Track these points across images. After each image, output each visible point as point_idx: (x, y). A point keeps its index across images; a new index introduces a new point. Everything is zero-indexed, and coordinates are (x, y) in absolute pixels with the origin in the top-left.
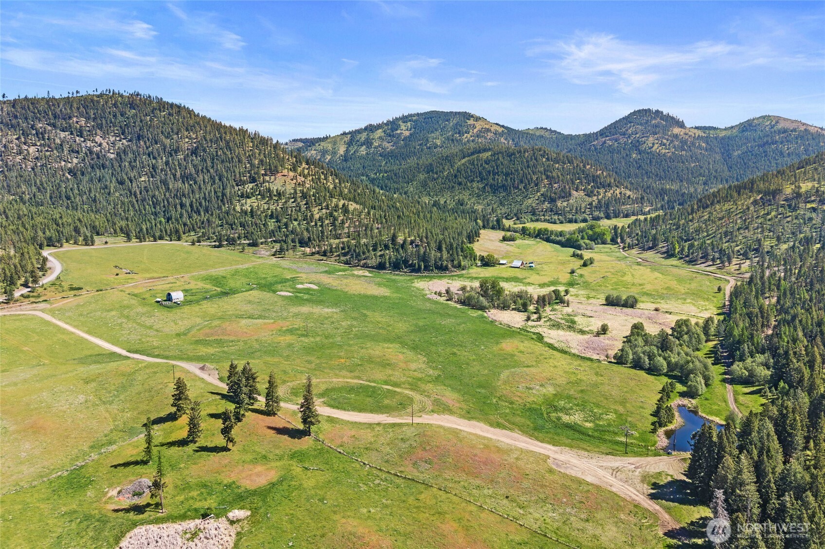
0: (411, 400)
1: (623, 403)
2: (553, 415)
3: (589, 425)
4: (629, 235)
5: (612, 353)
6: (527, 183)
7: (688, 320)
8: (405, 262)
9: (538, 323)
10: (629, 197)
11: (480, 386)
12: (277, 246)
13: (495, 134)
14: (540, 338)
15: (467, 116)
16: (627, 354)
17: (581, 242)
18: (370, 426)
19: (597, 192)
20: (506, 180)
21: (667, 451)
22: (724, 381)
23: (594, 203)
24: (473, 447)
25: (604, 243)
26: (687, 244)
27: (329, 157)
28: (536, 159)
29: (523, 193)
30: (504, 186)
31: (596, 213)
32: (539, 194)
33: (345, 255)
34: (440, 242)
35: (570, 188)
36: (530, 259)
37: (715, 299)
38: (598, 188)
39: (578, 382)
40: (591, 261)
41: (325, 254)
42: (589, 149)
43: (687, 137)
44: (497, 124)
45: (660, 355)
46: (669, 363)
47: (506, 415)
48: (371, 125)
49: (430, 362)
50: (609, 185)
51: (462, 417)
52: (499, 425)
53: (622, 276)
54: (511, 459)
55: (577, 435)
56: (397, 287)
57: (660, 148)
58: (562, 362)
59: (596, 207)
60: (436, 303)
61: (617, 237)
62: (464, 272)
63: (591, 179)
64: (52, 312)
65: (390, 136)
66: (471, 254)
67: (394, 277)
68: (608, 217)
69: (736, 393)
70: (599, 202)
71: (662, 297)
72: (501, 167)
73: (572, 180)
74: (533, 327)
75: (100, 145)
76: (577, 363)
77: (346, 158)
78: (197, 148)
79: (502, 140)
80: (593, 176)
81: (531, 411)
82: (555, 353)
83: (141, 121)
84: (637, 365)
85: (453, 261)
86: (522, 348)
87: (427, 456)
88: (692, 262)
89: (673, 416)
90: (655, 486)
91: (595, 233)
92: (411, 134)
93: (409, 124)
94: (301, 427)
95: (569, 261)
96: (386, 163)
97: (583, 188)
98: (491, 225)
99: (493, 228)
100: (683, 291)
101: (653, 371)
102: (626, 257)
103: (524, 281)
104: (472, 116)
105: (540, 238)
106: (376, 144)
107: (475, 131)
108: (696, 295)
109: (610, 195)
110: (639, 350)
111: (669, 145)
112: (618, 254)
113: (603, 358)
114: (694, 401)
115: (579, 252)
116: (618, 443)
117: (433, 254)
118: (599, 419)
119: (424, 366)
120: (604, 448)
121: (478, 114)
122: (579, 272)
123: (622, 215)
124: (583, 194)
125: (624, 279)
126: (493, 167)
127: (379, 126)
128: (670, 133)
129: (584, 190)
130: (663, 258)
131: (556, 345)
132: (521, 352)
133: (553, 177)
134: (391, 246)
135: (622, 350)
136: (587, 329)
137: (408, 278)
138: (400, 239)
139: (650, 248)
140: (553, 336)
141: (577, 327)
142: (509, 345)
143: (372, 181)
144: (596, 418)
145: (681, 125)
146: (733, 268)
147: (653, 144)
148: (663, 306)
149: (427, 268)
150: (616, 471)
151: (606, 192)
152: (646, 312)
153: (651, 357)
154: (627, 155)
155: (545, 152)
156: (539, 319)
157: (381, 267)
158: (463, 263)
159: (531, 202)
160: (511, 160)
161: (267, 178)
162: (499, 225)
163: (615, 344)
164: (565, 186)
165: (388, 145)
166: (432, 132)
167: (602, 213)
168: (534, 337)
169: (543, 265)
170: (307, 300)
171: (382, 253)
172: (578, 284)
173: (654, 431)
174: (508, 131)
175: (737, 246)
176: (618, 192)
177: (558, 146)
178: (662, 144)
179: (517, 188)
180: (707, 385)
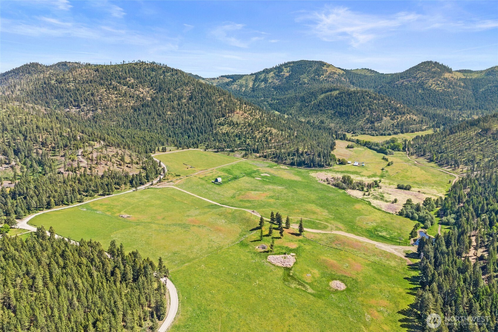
0: (328, 226)
1: (400, 229)
2: (376, 233)
3: (388, 236)
4: (412, 146)
5: (398, 211)
6: (359, 113)
7: (430, 198)
8: (304, 162)
9: (368, 197)
10: (415, 120)
11: (350, 222)
12: (244, 152)
13: (339, 75)
14: (370, 203)
15: (322, 64)
16: (404, 212)
17: (387, 150)
18: (317, 233)
19: (397, 117)
20: (347, 110)
21: (413, 245)
22: (439, 223)
23: (395, 124)
24: (353, 241)
25: (399, 150)
26: (439, 155)
27: (244, 89)
28: (363, 98)
29: (356, 117)
30: (346, 113)
31: (396, 130)
32: (365, 118)
33: (275, 158)
34: (320, 153)
35: (382, 115)
36: (362, 160)
37: (447, 187)
38: (398, 115)
39: (385, 222)
40: (392, 163)
41: (265, 157)
42: (394, 87)
43: (452, 79)
44: (339, 68)
45: (416, 213)
46: (419, 216)
47: (360, 232)
48: (266, 69)
49: (329, 212)
50: (404, 113)
51: (346, 232)
52: (358, 235)
53: (406, 172)
54: (364, 244)
55: (384, 239)
56: (303, 176)
57: (436, 87)
58: (379, 214)
59: (396, 126)
60: (323, 185)
61: (406, 148)
62: (331, 168)
63: (394, 110)
64: (177, 186)
65: (278, 76)
66: (334, 159)
67: (299, 170)
68: (402, 132)
69: (442, 228)
70: (398, 124)
71: (423, 185)
72: (344, 101)
73: (383, 110)
74: (366, 198)
75: (142, 93)
76: (384, 214)
77: (253, 89)
78: (192, 96)
79: (343, 79)
80: (395, 108)
81: (368, 231)
82: (376, 210)
83: (159, 79)
84: (407, 216)
85: (326, 162)
86: (363, 208)
87: (339, 243)
88: (441, 165)
89: (417, 235)
90: (407, 254)
91: (394, 145)
92: (290, 75)
93: (288, 69)
94: (298, 233)
95: (381, 162)
96: (276, 93)
97: (389, 115)
98: (340, 137)
99: (341, 139)
100: (433, 182)
101: (413, 218)
102: (410, 160)
103: (361, 174)
104: (325, 64)
105: (366, 146)
106: (270, 81)
107: (327, 73)
108: (439, 184)
109: (404, 119)
110: (408, 211)
111: (441, 85)
112: (405, 158)
113: (394, 213)
114: (426, 230)
115: (386, 157)
116: (397, 242)
117: (317, 159)
118: (392, 234)
119: (328, 214)
120: (393, 243)
121: (328, 62)
122: (386, 169)
123: (410, 131)
124: (389, 119)
125: (407, 174)
126: (340, 101)
127: (271, 70)
128: (442, 77)
129: (390, 116)
130: (427, 162)
131: (376, 207)
132: (363, 209)
133: (373, 109)
134: (296, 154)
135: (402, 210)
136: (388, 200)
137: (306, 170)
138: (301, 150)
139: (422, 156)
140: (375, 203)
141: (385, 199)
142: (358, 206)
143: (270, 105)
144: (390, 234)
145: (449, 71)
146: (460, 170)
147: (432, 84)
148: (423, 189)
149: (314, 166)
150: (395, 249)
151: (402, 117)
152: (414, 192)
153: (412, 214)
154: (416, 91)
155: (368, 93)
156: (369, 194)
157: (292, 164)
158: (331, 163)
159: (360, 123)
160: (350, 98)
161: (230, 114)
162: (344, 138)
163: (399, 207)
164: (379, 114)
165: (276, 81)
166: (302, 74)
167: (399, 130)
168: (367, 203)
169: (369, 165)
170: (268, 182)
171: (292, 157)
172: (385, 176)
173: (410, 239)
174: (346, 73)
175: (464, 158)
176: (408, 117)
177: (375, 82)
178: (437, 84)
179: (353, 114)
180: (432, 225)
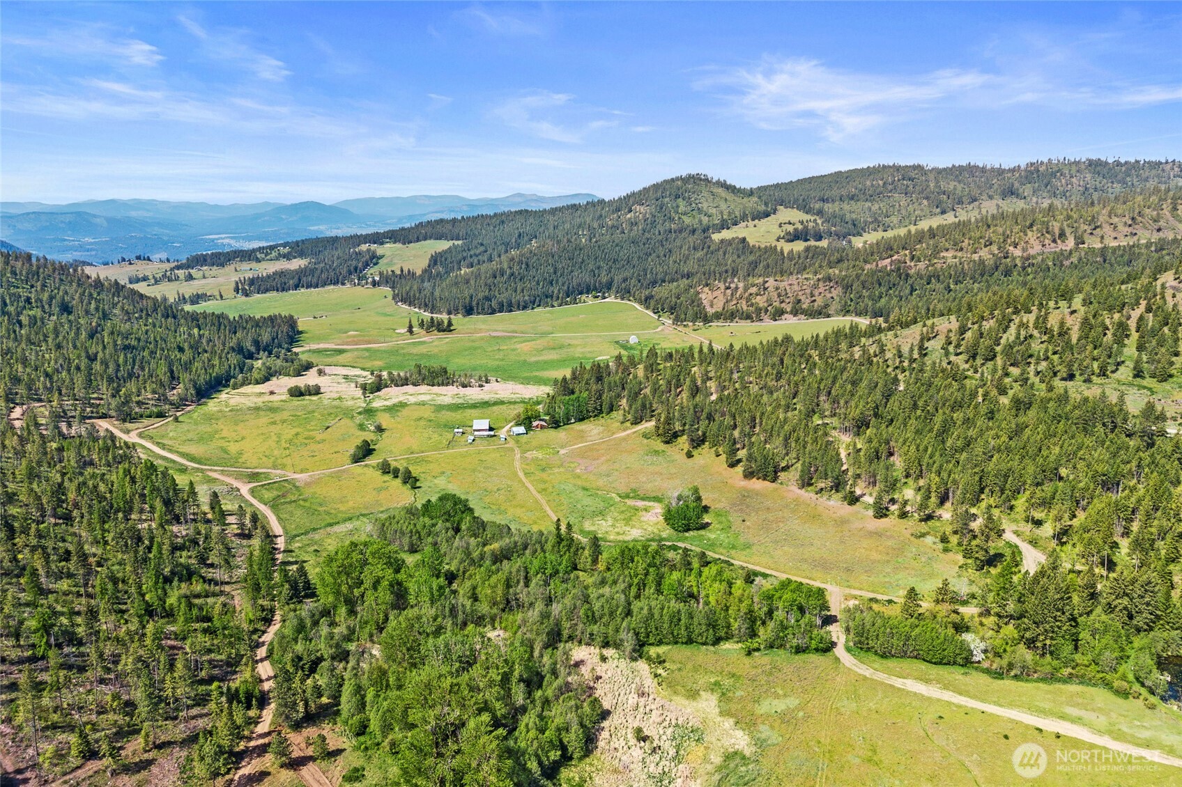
172: (360, 413)
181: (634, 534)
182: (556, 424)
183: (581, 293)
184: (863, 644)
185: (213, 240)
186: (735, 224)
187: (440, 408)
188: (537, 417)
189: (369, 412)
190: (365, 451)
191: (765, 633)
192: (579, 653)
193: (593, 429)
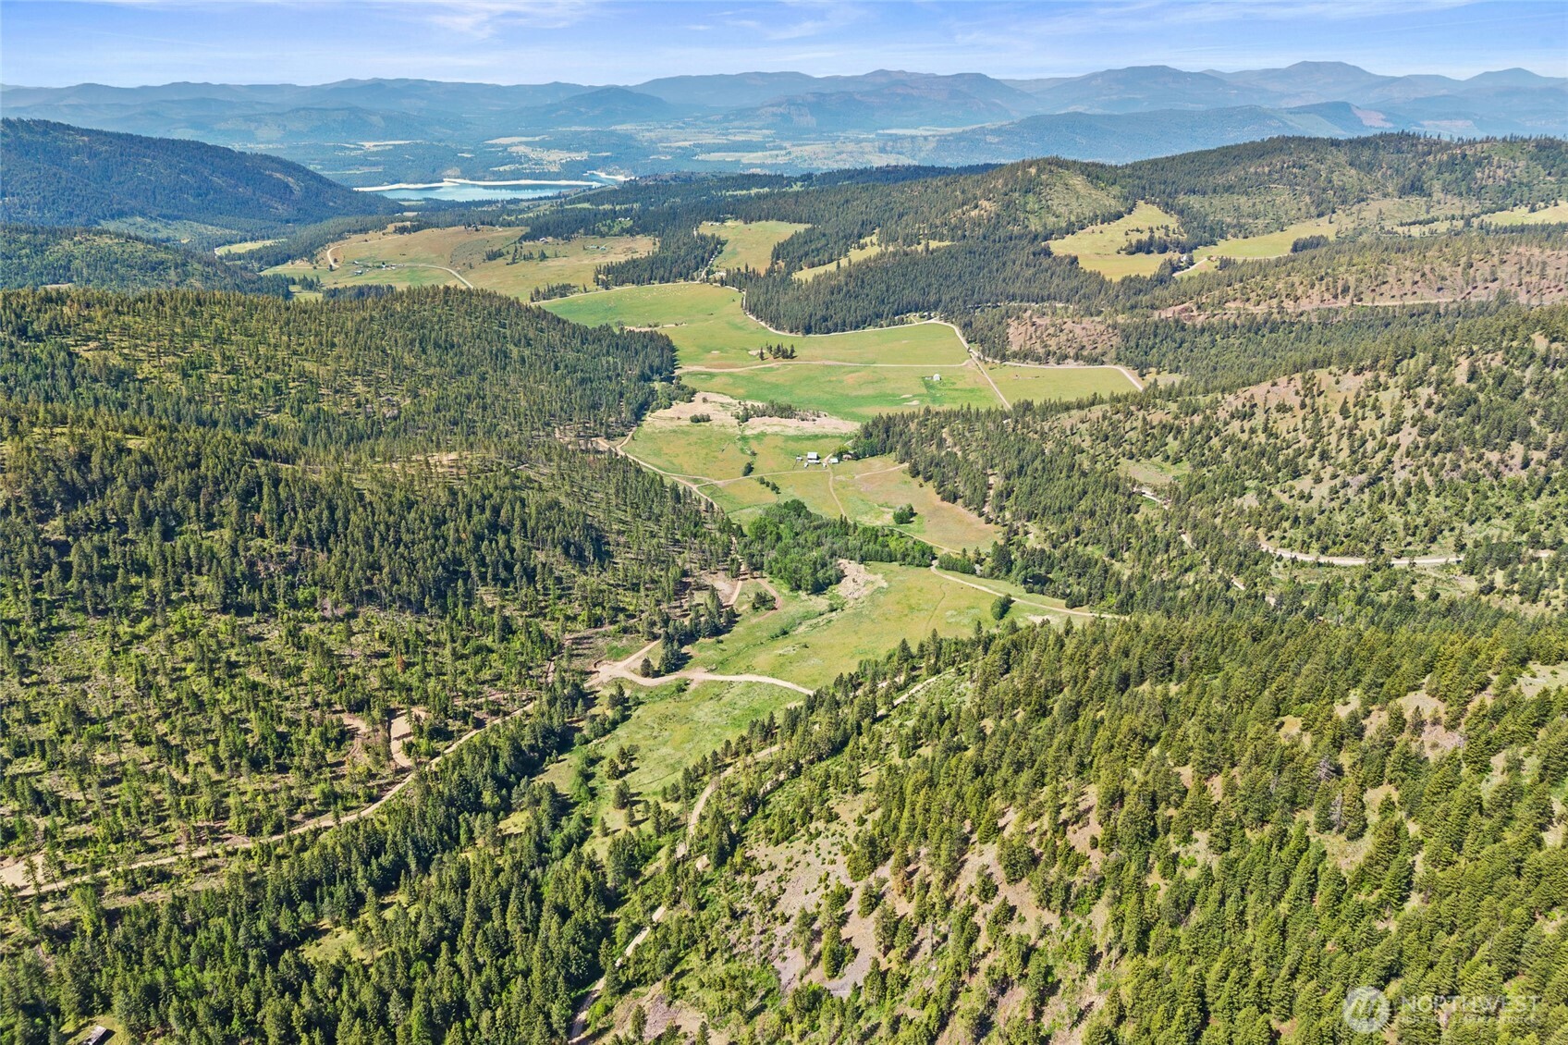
181: (878, 523)
182: (857, 457)
183: (910, 311)
184: (941, 567)
185: (505, 147)
186: (1082, 228)
187: (788, 438)
188: (847, 453)
189: (744, 439)
190: (749, 470)
191: (909, 559)
192: (841, 561)
193: (876, 463)
